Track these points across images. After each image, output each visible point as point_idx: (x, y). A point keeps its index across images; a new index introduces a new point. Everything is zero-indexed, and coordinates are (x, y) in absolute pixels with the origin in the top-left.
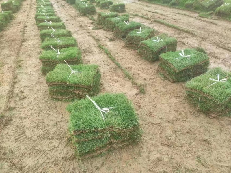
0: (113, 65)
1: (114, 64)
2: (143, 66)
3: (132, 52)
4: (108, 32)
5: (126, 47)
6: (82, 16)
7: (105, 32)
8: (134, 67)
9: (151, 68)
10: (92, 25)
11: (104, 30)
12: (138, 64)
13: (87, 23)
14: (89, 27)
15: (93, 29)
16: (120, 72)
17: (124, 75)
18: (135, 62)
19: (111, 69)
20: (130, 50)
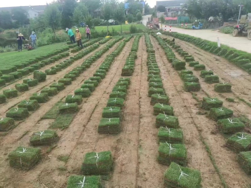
0: (212, 167)
1: (212, 165)
2: (239, 177)
3: (230, 155)
4: (210, 121)
5: (226, 146)
6: (186, 91)
7: (207, 120)
8: (231, 174)
9: (246, 181)
10: (195, 108)
11: (207, 117)
12: (234, 172)
13: (191, 104)
14: (192, 109)
15: (197, 113)
16: (217, 177)
17: (220, 182)
18: (232, 168)
19: (210, 171)
20: (229, 152)
